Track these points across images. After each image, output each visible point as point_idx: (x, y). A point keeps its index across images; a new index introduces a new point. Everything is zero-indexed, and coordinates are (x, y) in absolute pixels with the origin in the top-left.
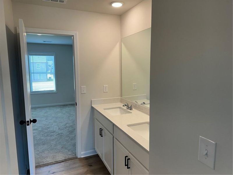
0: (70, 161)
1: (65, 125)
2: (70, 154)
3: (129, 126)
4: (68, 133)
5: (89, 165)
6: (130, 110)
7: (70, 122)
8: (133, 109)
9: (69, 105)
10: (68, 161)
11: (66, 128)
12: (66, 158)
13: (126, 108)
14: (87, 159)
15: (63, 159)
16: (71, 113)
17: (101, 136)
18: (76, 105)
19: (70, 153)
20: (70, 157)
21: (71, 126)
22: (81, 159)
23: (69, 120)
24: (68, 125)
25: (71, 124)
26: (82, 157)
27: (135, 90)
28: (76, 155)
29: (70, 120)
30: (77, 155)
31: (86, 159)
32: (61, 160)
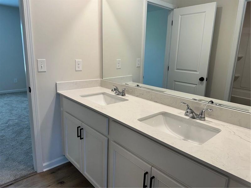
0: (25, 180)
1: (7, 123)
2: (23, 170)
3: (141, 120)
4: (14, 135)
5: (59, 183)
6: (123, 96)
7: (14, 118)
8: (126, 95)
9: (9, 93)
10: (20, 182)
11: (8, 127)
12: (17, 177)
13: (114, 94)
14: (54, 172)
15: (12, 179)
16: (13, 105)
17: (81, 139)
18: (30, 91)
19: (22, 167)
20: (24, 173)
21: (17, 124)
22: (43, 174)
23: (12, 115)
24: (11, 123)
25: (17, 121)
26: (44, 170)
27: (119, 69)
28: (33, 169)
29: (14, 114)
30: (35, 169)
31: (52, 173)
32: (8, 181)
